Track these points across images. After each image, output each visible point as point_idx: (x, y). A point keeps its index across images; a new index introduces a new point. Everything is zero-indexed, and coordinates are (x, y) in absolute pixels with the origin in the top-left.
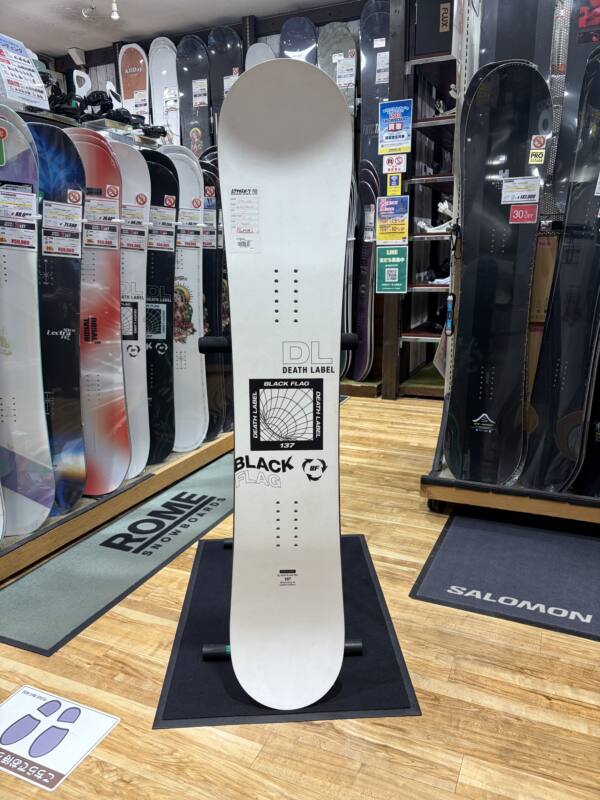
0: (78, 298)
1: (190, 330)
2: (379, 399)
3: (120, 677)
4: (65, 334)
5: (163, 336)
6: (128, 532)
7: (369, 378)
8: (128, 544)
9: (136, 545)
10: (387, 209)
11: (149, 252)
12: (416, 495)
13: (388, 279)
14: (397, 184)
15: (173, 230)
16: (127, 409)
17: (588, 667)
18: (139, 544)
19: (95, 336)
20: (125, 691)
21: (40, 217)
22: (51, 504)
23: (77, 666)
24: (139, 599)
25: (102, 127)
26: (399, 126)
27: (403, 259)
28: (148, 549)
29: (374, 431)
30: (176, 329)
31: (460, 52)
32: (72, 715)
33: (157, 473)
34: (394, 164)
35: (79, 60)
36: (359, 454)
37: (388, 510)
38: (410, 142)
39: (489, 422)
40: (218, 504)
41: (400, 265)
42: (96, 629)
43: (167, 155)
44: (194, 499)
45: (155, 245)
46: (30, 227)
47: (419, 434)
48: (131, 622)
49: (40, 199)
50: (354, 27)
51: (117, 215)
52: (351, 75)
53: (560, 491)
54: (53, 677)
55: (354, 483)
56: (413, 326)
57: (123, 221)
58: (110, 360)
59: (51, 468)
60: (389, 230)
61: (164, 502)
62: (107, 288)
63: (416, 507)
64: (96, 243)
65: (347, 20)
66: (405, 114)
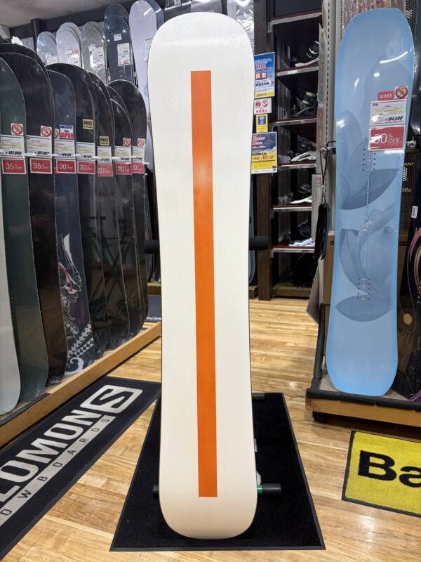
2: (256, 300)
26: (264, 75)
34: (262, 106)
38: (274, 88)
66: (269, 64)
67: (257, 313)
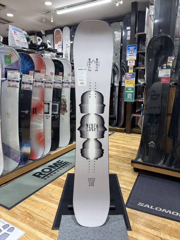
0: (31, 102)
1: (66, 111)
2: (125, 133)
3: (28, 219)
4: (27, 112)
5: (57, 113)
6: (41, 172)
7: (122, 127)
8: (40, 176)
9: (42, 176)
10: (129, 76)
11: (53, 88)
12: (130, 165)
13: (128, 97)
14: (132, 69)
15: (62, 82)
16: (44, 134)
17: (176, 229)
18: (43, 176)
19: (36, 113)
20: (29, 223)
21: (20, 79)
22: (19, 162)
23: (16, 214)
24: (39, 194)
25: (44, 53)
26: (133, 52)
27: (133, 91)
28: (46, 178)
29: (121, 144)
30: (61, 111)
31: (148, 32)
32: (12, 230)
33: (52, 154)
34: (131, 63)
35: (43, 33)
36: (116, 151)
37: (121, 170)
38: (136, 57)
39: (154, 144)
40: (69, 165)
41: (132, 93)
42: (24, 202)
43: (61, 61)
44: (63, 162)
45: (56, 87)
46: (18, 81)
47: (135, 145)
48: (35, 201)
49: (22, 73)
50: (121, 24)
51: (44, 78)
52: (120, 37)
53: (176, 168)
54: (9, 216)
55: (112, 160)
56: (137, 111)
57: (46, 80)
58: (40, 120)
59: (19, 151)
60: (129, 83)
61: (54, 163)
62: (40, 99)
63: (130, 169)
64: (37, 86)
65: (119, 22)
66: (135, 49)
67: (124, 138)
